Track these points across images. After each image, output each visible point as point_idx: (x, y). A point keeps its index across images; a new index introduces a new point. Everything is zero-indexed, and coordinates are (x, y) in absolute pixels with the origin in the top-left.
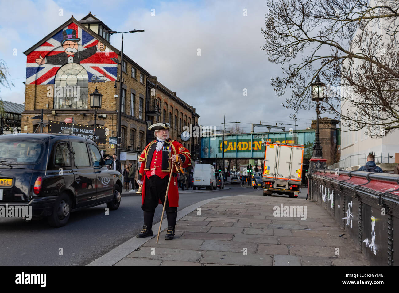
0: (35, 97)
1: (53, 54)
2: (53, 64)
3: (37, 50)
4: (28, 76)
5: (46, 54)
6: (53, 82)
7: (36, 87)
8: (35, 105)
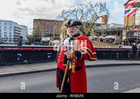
0: (128, 21)
1: (134, 4)
2: (135, 7)
3: (128, 3)
4: (125, 13)
5: (132, 4)
6: (135, 15)
7: (128, 17)
8: (128, 24)
